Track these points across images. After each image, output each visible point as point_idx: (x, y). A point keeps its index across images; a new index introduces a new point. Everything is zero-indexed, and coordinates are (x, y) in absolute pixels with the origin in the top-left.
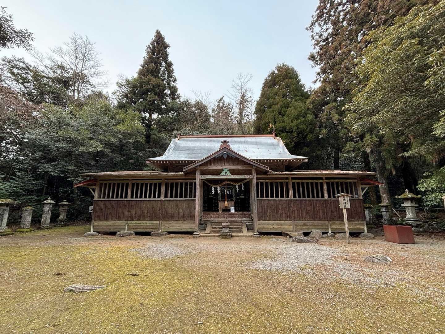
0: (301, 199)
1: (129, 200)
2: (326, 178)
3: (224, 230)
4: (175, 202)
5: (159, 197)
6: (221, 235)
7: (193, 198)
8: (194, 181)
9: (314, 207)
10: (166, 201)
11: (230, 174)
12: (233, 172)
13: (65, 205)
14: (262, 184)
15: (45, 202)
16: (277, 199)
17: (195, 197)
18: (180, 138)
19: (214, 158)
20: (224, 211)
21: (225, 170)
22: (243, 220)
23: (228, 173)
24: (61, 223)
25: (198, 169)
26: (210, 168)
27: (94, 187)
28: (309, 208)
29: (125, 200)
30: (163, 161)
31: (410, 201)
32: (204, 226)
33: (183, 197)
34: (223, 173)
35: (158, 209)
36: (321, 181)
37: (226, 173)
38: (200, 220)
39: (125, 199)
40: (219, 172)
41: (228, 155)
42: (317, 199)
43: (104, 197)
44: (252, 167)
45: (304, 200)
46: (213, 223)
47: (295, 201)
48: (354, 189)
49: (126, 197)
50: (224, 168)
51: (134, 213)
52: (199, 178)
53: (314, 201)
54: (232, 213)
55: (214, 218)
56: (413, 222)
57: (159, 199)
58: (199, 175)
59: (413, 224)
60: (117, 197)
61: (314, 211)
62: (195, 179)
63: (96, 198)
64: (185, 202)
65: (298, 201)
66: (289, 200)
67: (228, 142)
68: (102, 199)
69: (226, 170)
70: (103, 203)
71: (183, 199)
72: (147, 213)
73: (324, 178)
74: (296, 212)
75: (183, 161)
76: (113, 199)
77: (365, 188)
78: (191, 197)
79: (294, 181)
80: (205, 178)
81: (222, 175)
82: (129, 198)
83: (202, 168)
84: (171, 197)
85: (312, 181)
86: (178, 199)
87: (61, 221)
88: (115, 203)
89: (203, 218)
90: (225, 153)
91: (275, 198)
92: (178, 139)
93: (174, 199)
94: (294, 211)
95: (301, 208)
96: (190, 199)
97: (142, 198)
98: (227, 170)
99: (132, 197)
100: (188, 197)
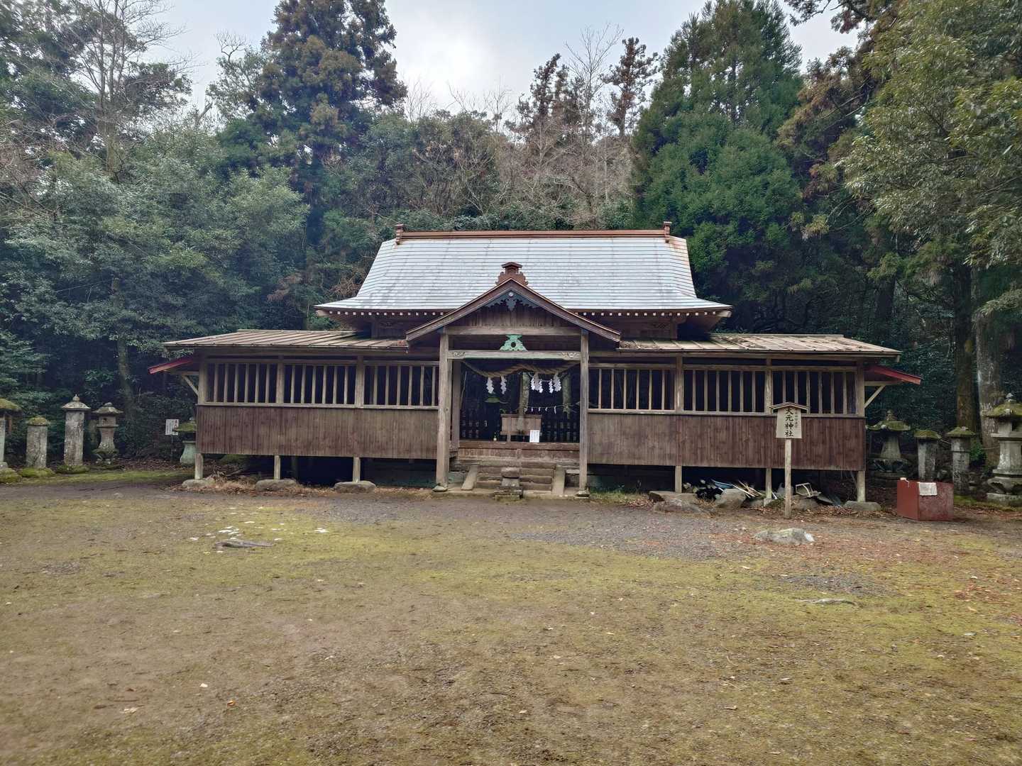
0: (705, 413)
1: (281, 408)
2: (774, 362)
3: (506, 482)
4: (390, 414)
5: (351, 401)
6: (496, 493)
7: (433, 407)
8: (435, 363)
9: (734, 435)
10: (369, 412)
11: (524, 348)
12: (530, 343)
13: (111, 415)
14: (606, 372)
15: (68, 406)
16: (642, 411)
17: (437, 403)
18: (404, 238)
19: (484, 309)
20: (514, 438)
21: (512, 338)
22: (559, 463)
23: (519, 346)
24: (104, 459)
25: (444, 335)
26: (474, 333)
27: (195, 374)
28: (723, 436)
29: (271, 407)
30: (358, 311)
31: (1010, 426)
32: (459, 474)
33: (410, 402)
34: (507, 346)
35: (350, 430)
36: (760, 368)
37: (513, 345)
38: (452, 460)
39: (272, 405)
40: (496, 343)
41: (518, 302)
42: (746, 414)
43: (220, 399)
44: (580, 332)
45: (710, 416)
46: (482, 466)
47: (687, 418)
48: (845, 390)
49: (273, 399)
50: (508, 331)
51: (293, 437)
52: (447, 356)
53: (737, 420)
54: (533, 445)
55: (487, 455)
56: (1008, 478)
57: (351, 406)
58: (447, 350)
59: (1005, 485)
60: (251, 399)
61: (734, 443)
62: (438, 360)
63: (202, 400)
64: (414, 415)
65: (695, 418)
66: (673, 415)
67: (521, 266)
68: (215, 403)
69: (514, 339)
70: (218, 412)
71: (410, 407)
72: (325, 438)
73: (768, 362)
74: (687, 445)
75: (408, 311)
76: (242, 404)
77: (877, 388)
78: (427, 402)
79: (689, 367)
80: (462, 358)
81: (503, 351)
82: (279, 401)
83: (454, 333)
84: (381, 402)
85: (735, 368)
86: (398, 407)
87: (105, 455)
88: (247, 414)
89: (461, 456)
90: (511, 294)
91: (637, 410)
92: (398, 244)
93: (387, 406)
94: (684, 442)
95: (701, 436)
96: (427, 407)
97: (310, 402)
98: (516, 337)
99: (287, 399)
100: (421, 402)
